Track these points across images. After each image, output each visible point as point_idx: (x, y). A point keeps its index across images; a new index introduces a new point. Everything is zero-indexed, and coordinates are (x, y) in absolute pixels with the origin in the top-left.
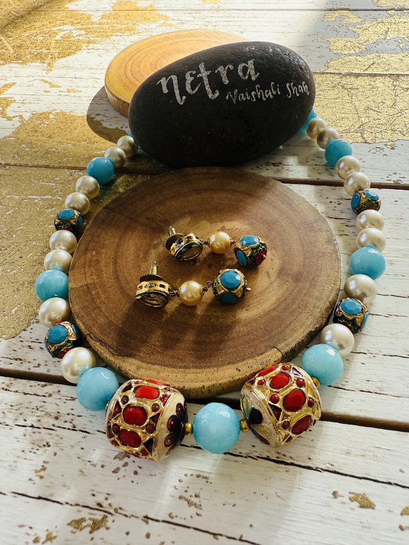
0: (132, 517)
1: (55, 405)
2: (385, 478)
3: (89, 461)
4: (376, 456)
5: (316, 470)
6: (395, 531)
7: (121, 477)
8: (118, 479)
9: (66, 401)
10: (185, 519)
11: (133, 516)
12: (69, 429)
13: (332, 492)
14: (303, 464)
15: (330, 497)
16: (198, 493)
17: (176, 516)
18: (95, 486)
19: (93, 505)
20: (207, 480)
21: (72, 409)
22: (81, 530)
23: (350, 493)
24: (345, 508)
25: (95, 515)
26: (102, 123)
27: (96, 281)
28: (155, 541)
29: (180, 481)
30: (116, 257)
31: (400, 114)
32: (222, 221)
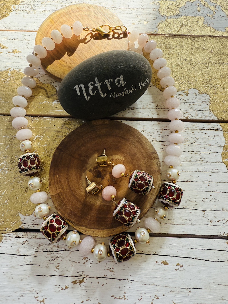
2: (172, 255)
3: (74, 261)
4: (170, 248)
5: (151, 255)
6: (174, 271)
7: (86, 265)
10: (109, 276)
11: (93, 277)
12: (64, 251)
13: (156, 261)
14: (146, 253)
15: (155, 263)
16: (113, 267)
17: (107, 275)
18: (78, 269)
19: (79, 276)
20: (115, 263)
21: (63, 243)
22: (76, 284)
23: (161, 261)
24: (159, 266)
25: (80, 279)
26: (39, 79)
27: (62, 191)
28: (101, 284)
29: (106, 264)
30: (68, 178)
31: (192, 69)
32: (112, 155)
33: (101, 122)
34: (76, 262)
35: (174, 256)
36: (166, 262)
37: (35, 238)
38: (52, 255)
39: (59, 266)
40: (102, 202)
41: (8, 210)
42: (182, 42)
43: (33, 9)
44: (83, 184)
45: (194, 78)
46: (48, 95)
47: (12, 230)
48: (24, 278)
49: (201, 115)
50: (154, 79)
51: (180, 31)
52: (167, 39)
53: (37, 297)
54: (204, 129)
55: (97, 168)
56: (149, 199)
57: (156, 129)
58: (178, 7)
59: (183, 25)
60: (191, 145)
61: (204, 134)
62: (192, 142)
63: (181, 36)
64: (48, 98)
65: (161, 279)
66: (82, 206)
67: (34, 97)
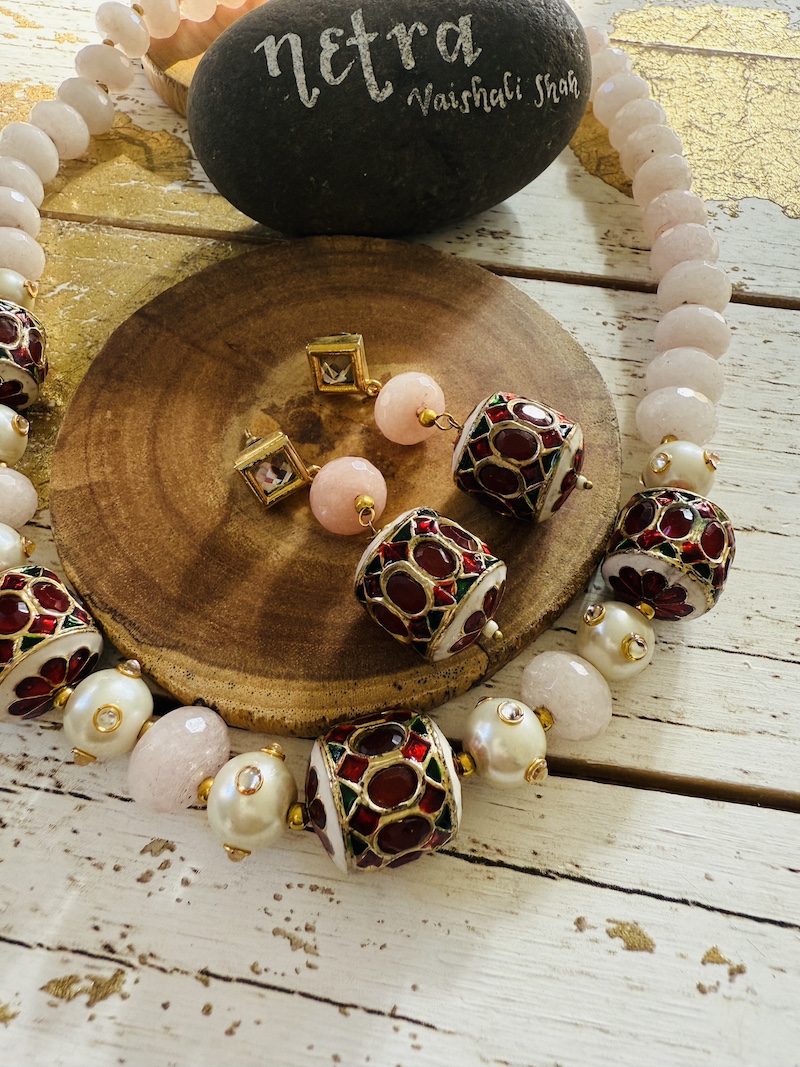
0: (175, 972)
1: (19, 739)
2: (676, 892)
3: (89, 859)
4: (663, 849)
5: (546, 875)
6: (689, 995)
7: (155, 891)
8: (149, 895)
9: (41, 731)
10: (283, 975)
11: (177, 970)
12: (47, 790)
13: (574, 918)
14: (521, 864)
15: (571, 930)
16: (311, 923)
17: (266, 970)
18: (101, 909)
19: (95, 949)
20: (330, 896)
21: (55, 749)
22: (69, 999)
23: (609, 921)
24: (598, 951)
25: (98, 968)
26: (132, 116)
27: (111, 478)
28: (221, 1020)
29: (277, 898)
30: (155, 426)
31: (752, 142)
32: (385, 362)
33: (354, 243)
34: (100, 867)
35: (685, 902)
36: (640, 933)
40: (302, 548)
42: (707, 67)
44: (223, 460)
45: (758, 167)
46: (150, 163)
50: (594, 154)
51: (697, 39)
52: (646, 54)
55: (304, 404)
56: (553, 560)
57: (598, 314)
59: (708, 26)
60: (760, 386)
62: (767, 376)
63: (702, 53)
64: (149, 173)
65: (609, 1037)
66: (195, 553)
67: (92, 163)
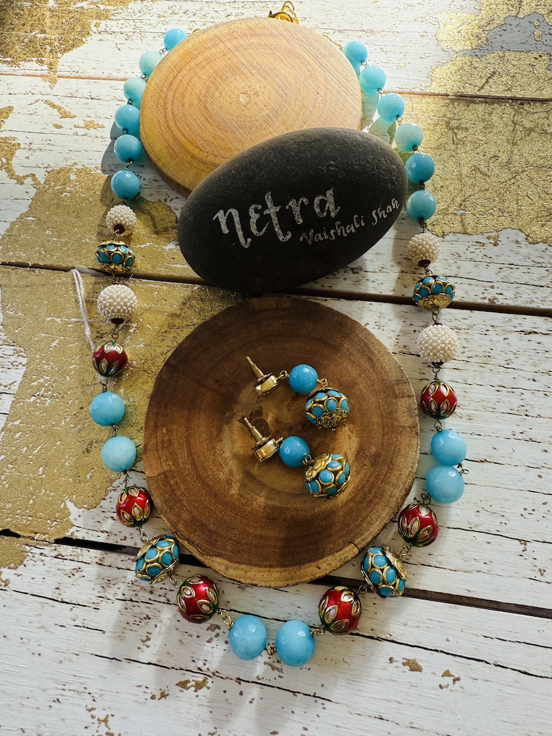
0: (227, 679)
2: (432, 646)
3: (186, 632)
4: (429, 627)
5: (377, 639)
6: (436, 689)
7: (215, 646)
8: (213, 648)
10: (270, 680)
12: (164, 603)
13: (389, 658)
14: (366, 635)
15: (387, 663)
17: (262, 678)
18: (194, 653)
19: (195, 669)
22: (187, 689)
23: (403, 659)
24: (398, 671)
25: (197, 677)
28: (247, 697)
30: (188, 435)
34: (191, 636)
35: (437, 651)
36: (416, 664)
37: (100, 564)
38: (136, 610)
39: (149, 639)
41: (44, 491)
42: (490, 114)
43: (138, 30)
45: (515, 202)
46: (156, 228)
47: (48, 540)
48: (65, 659)
49: (528, 296)
51: (487, 87)
52: (451, 106)
53: (93, 709)
54: (535, 333)
57: (411, 324)
58: (484, 28)
59: (494, 73)
60: (499, 370)
61: (534, 345)
62: (503, 363)
63: (488, 100)
64: (155, 236)
65: (402, 705)
